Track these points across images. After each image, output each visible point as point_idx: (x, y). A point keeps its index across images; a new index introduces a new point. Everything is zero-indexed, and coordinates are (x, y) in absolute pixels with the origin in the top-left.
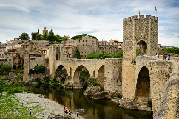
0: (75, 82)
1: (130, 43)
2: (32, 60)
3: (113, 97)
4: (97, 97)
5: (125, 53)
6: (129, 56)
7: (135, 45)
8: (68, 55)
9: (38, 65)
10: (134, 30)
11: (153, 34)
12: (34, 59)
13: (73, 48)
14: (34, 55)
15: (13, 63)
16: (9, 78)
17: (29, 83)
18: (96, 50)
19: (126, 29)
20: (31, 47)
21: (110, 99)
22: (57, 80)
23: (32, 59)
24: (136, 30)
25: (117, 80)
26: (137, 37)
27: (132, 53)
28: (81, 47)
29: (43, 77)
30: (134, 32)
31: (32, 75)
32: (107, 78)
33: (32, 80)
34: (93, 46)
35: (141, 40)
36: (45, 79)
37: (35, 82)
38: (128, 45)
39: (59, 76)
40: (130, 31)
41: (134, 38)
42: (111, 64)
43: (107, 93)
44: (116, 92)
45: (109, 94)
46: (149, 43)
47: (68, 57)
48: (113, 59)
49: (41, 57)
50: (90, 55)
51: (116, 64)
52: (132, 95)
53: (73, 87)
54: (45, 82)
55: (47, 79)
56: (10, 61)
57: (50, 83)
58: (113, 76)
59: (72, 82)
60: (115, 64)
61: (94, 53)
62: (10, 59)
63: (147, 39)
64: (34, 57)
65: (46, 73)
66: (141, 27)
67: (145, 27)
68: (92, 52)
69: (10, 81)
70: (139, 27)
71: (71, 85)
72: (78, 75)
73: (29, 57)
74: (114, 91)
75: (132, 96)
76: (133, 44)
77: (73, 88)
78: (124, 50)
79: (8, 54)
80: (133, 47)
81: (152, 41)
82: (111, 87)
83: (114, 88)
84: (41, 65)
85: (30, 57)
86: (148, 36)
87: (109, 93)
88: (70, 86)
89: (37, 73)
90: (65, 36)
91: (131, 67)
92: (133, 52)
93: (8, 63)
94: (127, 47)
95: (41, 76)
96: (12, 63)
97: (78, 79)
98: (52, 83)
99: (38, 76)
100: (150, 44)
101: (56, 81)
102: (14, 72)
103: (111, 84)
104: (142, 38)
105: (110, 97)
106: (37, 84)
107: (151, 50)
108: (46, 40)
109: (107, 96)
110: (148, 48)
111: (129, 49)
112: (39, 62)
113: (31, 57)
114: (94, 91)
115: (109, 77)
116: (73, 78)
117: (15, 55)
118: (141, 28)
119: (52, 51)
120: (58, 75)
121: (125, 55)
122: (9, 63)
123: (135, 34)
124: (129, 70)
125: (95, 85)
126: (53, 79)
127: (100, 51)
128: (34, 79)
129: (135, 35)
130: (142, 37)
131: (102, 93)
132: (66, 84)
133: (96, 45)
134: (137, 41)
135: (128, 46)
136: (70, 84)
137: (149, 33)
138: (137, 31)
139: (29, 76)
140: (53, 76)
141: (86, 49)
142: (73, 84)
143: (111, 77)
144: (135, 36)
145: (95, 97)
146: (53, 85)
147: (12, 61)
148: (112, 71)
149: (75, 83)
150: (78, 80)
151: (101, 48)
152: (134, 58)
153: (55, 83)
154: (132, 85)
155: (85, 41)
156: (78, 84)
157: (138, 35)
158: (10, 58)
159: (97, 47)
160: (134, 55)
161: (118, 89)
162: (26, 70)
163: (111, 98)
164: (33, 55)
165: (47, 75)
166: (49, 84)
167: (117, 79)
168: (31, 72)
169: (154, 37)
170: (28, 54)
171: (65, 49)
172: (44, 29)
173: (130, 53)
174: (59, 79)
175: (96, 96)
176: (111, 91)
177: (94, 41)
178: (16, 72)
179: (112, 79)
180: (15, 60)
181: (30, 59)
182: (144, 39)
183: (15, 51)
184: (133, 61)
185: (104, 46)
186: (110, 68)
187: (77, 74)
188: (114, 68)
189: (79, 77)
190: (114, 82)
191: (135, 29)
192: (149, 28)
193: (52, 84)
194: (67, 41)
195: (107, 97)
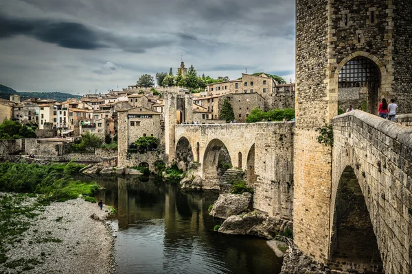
0: (207, 175)
1: (316, 69)
2: (134, 125)
3: (273, 234)
4: (232, 229)
5: (301, 103)
6: (315, 115)
7: (331, 77)
8: (203, 115)
9: (145, 135)
10: (328, 22)
11: (404, 33)
12: (138, 123)
13: (220, 100)
14: (138, 116)
15: (106, 131)
16: (94, 160)
17: (124, 172)
18: (270, 102)
19: (304, 23)
20: (147, 100)
21: (265, 238)
22: (180, 168)
23: (132, 124)
24: (339, 19)
25: (286, 186)
26: (342, 44)
27: (321, 104)
28: (238, 96)
29: (154, 161)
30: (328, 29)
31: (133, 155)
32: (261, 177)
33: (132, 166)
34: (265, 94)
35: (355, 55)
36: (155, 164)
37: (136, 170)
38: (310, 76)
39: (184, 158)
40: (317, 28)
41: (328, 50)
42: (271, 139)
43: (259, 221)
44: (285, 221)
45: (265, 224)
46: (389, 66)
47: (204, 118)
48: (276, 124)
49: (152, 120)
50: (254, 113)
51: (284, 139)
52: (321, 250)
53: (201, 186)
54: (156, 170)
55: (160, 165)
56: (100, 128)
57: (164, 173)
58: (276, 174)
59: (199, 174)
60: (281, 139)
61: (266, 108)
62: (100, 124)
63: (378, 49)
64: (138, 120)
65: (159, 152)
66: (355, 8)
67: (372, 6)
68: (262, 106)
69: (92, 166)
70: (349, 7)
71: (198, 182)
72: (214, 160)
73: (127, 120)
74: (278, 217)
75: (319, 253)
76: (328, 73)
77: (201, 189)
78: (300, 95)
79: (100, 115)
80: (325, 81)
81: (401, 58)
82: (269, 205)
83: (279, 209)
84: (152, 135)
85: (128, 118)
86: (382, 38)
87: (265, 220)
88: (195, 185)
89: (142, 152)
90: (220, 78)
91: (319, 154)
92: (327, 99)
93: (96, 131)
94: (308, 83)
95: (150, 158)
96: (103, 132)
97: (215, 167)
98: (167, 173)
99: (143, 158)
100: (391, 70)
101: (178, 169)
102: (104, 148)
103: (270, 194)
104: (362, 49)
105: (266, 234)
106: (140, 174)
107: (395, 90)
108: (181, 85)
109: (258, 228)
110: (383, 82)
111: (314, 90)
112: (146, 128)
113: (131, 120)
114: (231, 206)
115: (265, 175)
116: (202, 167)
117: (110, 115)
118: (357, 12)
119: (169, 106)
120: (182, 158)
121: (302, 112)
122: (99, 131)
123: (334, 35)
124: (312, 162)
125: (239, 191)
126: (170, 165)
127: (281, 103)
128: (138, 164)
129: (335, 38)
130: (358, 45)
131: (245, 220)
132: (188, 179)
133: (271, 92)
134: (342, 59)
135: (310, 82)
136: (197, 180)
137: (390, 25)
138: (342, 24)
139: (128, 157)
140: (170, 160)
141: (248, 100)
142: (202, 180)
143: (270, 175)
144: (332, 43)
145: (227, 229)
146: (168, 178)
147: (103, 127)
148: (274, 158)
149: (207, 178)
150: (213, 171)
151: (282, 98)
152: (328, 121)
153: (173, 174)
154: (322, 216)
155: (249, 84)
156: (215, 181)
157: (344, 38)
158: (100, 122)
159: (274, 95)
160: (331, 112)
161: (288, 210)
162: (122, 146)
163: (270, 236)
164: (136, 115)
165: (160, 156)
166: (161, 176)
167: (288, 183)
168: (132, 149)
169: (406, 41)
170: (126, 114)
171: (206, 101)
172: (180, 67)
173: (317, 104)
174: (182, 165)
175: (229, 226)
176: (271, 215)
177: (266, 83)
178: (107, 149)
179: (272, 181)
180: (108, 125)
181: (130, 124)
182: (368, 51)
183: (110, 108)
184: (323, 131)
185: (288, 94)
186: (269, 149)
187: (210, 158)
188: (278, 151)
189: (217, 163)
190: (279, 192)
191: (334, 17)
192: (386, 7)
193: (166, 176)
194: (214, 87)
195: (257, 232)
